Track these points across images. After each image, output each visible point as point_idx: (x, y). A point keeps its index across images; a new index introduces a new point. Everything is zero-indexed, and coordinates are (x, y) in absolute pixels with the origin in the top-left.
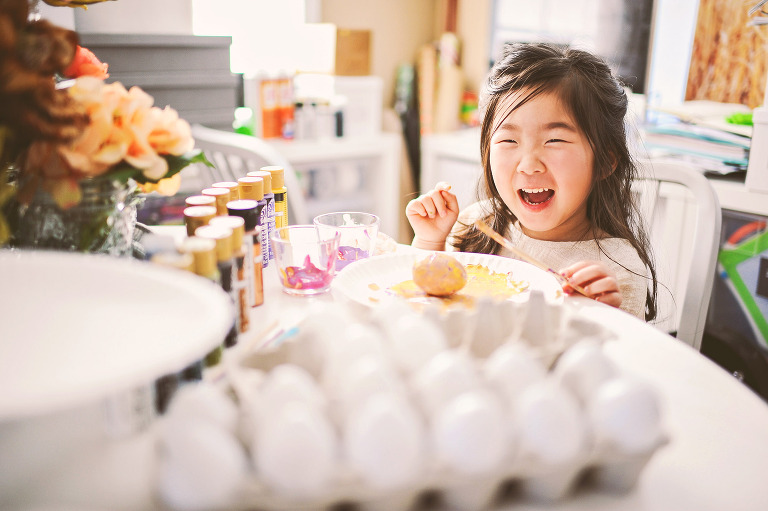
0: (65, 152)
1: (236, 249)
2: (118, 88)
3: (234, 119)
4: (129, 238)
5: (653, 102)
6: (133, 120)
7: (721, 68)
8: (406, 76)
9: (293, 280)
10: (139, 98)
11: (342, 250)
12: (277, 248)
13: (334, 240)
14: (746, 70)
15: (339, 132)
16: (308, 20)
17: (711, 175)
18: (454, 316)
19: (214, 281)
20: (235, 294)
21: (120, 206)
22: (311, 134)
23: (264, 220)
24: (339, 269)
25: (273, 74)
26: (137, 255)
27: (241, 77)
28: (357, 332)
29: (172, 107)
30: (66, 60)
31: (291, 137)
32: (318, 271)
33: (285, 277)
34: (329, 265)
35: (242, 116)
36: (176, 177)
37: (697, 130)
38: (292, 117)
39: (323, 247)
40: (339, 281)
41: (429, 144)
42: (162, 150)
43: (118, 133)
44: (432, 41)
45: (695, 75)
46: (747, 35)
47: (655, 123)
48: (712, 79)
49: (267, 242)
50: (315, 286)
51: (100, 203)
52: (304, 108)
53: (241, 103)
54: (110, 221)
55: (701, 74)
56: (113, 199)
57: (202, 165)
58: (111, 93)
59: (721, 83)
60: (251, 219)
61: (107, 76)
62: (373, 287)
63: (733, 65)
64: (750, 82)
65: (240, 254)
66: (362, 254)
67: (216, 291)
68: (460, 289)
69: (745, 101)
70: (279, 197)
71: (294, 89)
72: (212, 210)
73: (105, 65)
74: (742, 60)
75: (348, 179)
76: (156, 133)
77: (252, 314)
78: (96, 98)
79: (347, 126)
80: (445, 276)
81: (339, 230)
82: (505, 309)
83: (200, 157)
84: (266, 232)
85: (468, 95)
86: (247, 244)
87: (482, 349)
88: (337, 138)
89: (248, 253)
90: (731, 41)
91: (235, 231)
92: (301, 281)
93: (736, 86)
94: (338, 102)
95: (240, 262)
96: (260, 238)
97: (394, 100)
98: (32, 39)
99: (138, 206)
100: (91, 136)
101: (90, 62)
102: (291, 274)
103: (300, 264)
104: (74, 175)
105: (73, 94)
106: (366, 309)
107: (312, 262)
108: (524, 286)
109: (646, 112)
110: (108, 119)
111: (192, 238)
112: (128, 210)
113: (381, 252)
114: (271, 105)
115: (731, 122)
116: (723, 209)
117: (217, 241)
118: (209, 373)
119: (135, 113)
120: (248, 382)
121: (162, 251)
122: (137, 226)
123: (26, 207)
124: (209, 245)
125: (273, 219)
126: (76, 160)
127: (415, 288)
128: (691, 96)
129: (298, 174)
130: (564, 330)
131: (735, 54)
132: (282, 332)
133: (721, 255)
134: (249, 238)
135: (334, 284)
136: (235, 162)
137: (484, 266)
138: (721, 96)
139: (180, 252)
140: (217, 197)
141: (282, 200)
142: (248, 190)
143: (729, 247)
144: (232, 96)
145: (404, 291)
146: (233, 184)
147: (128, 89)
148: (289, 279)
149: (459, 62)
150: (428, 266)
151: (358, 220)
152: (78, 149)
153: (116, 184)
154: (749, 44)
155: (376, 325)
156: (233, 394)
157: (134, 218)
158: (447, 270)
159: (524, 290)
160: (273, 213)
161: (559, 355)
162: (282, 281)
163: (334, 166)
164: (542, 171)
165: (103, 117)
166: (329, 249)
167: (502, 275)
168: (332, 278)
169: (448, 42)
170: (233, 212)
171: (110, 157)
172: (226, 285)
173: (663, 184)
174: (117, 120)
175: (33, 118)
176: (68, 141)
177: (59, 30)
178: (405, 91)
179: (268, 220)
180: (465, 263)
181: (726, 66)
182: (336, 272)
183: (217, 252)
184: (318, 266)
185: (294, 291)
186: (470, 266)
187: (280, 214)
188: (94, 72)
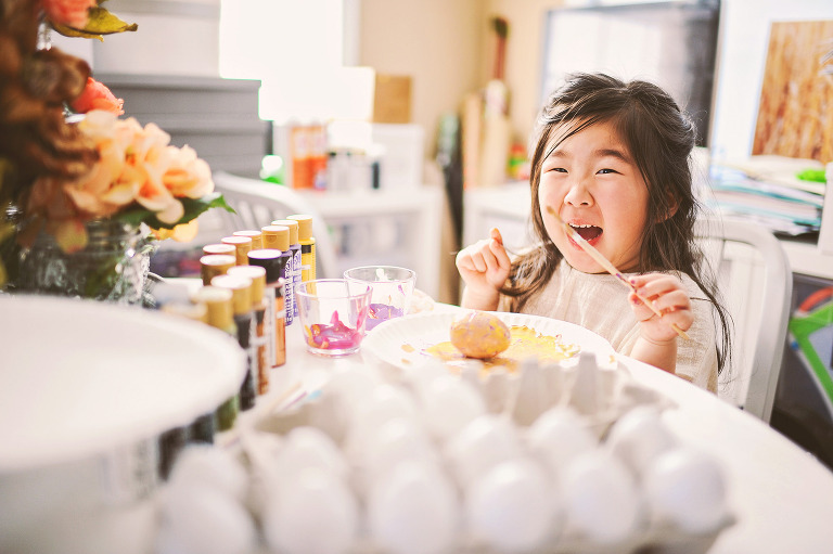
0: (71, 190)
1: (255, 303)
2: (132, 124)
3: (261, 167)
4: (139, 288)
5: (717, 157)
6: (146, 159)
7: (791, 122)
8: (450, 127)
9: (319, 339)
10: (154, 135)
11: (373, 308)
12: (302, 305)
13: (365, 295)
14: (818, 124)
15: (376, 184)
16: (345, 64)
17: (782, 236)
18: (495, 380)
19: (230, 335)
20: (253, 351)
21: (130, 252)
22: (344, 186)
23: (289, 273)
24: (369, 328)
25: (305, 120)
26: (146, 305)
27: (270, 124)
28: (386, 393)
29: (191, 146)
30: (76, 90)
31: (323, 188)
32: (347, 329)
33: (310, 335)
34: (358, 323)
35: (270, 164)
36: (194, 223)
37: (765, 187)
38: (324, 166)
39: (353, 302)
40: (369, 341)
41: (474, 199)
42: (179, 193)
43: (130, 171)
44: (478, 90)
45: (762, 129)
46: (819, 87)
47: (719, 179)
48: (781, 133)
49: (292, 297)
50: (342, 345)
51: (109, 248)
52: (337, 157)
53: (270, 151)
54: (118, 268)
55: (768, 128)
56: (123, 244)
57: (223, 210)
58: (124, 129)
59: (791, 137)
60: (274, 270)
61: (122, 112)
62: (407, 348)
63: (803, 119)
64: (822, 137)
65: (260, 307)
66: (395, 312)
67: (232, 346)
68: (503, 350)
69: (817, 156)
70: (306, 249)
71: (326, 137)
72: (231, 259)
73: (121, 100)
74: (813, 113)
75: (385, 235)
76: (171, 173)
77: (272, 375)
78: (108, 134)
79: (384, 178)
80: (486, 336)
81: (371, 285)
82: (552, 373)
83: (220, 202)
84: (291, 286)
85: (516, 147)
86: (269, 297)
87: (525, 416)
88: (372, 190)
89: (270, 307)
90: (801, 92)
91: (255, 281)
92: (327, 340)
93: (807, 140)
94: (375, 152)
95: (260, 315)
96: (283, 291)
97: (435, 152)
98: (39, 66)
99: (150, 254)
100: (101, 174)
101: (105, 97)
102: (317, 332)
103: (327, 321)
104: (80, 216)
105: (83, 128)
106: (397, 370)
107: (340, 319)
108: (574, 350)
109: (710, 166)
110: (121, 156)
111: (208, 288)
112: (139, 257)
113: (418, 311)
114: (302, 154)
115: (802, 178)
116: (794, 273)
117: (235, 291)
118: (221, 438)
119: (150, 152)
120: (263, 447)
121: (173, 301)
122: (149, 277)
123: (28, 250)
124: (226, 295)
125: (299, 272)
126: (84, 200)
127: (453, 350)
128: (758, 150)
129: (330, 229)
130: (618, 397)
131: (806, 106)
132: (304, 395)
133: (791, 324)
134: (271, 290)
135: (364, 344)
136: (262, 213)
137: (530, 327)
138: (791, 151)
139: (193, 303)
140: (238, 245)
141: (310, 251)
142: (272, 239)
143: (800, 314)
144: (260, 143)
145: (440, 353)
146: (256, 233)
147: (143, 125)
148: (314, 338)
149: (507, 111)
150: (467, 325)
151: (394, 274)
152: (86, 188)
153: (127, 228)
154: (821, 96)
155: (408, 386)
156: (246, 459)
157: (146, 268)
158: (489, 328)
159: (573, 355)
160: (299, 266)
161: (612, 424)
162: (307, 339)
163: (369, 221)
164: (590, 204)
165: (114, 155)
166: (360, 307)
167: (550, 338)
168: (362, 337)
169: (495, 91)
170: (254, 262)
171: (120, 197)
172: (243, 341)
173: (728, 244)
174: (130, 158)
175: (36, 150)
176: (73, 178)
177: (69, 58)
178: (448, 143)
179: (294, 273)
180: (509, 325)
181: (796, 119)
182: (366, 332)
183: (234, 305)
184: (347, 324)
185: (320, 351)
186: (515, 328)
187: (308, 267)
188: (108, 107)
